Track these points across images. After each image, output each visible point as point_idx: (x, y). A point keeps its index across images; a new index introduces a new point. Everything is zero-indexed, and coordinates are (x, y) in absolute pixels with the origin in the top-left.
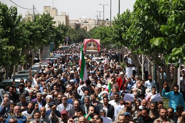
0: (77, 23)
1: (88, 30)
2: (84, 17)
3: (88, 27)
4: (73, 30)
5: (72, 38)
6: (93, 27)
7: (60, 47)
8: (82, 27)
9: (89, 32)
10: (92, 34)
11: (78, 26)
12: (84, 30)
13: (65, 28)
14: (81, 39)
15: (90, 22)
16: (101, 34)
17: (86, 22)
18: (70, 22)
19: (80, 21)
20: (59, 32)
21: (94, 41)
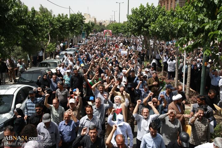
0: (100, 22)
1: (106, 26)
2: (104, 20)
3: (106, 24)
4: (98, 25)
5: (97, 30)
6: (108, 24)
7: (90, 35)
8: (103, 24)
9: (106, 27)
10: (108, 28)
11: (101, 24)
12: (104, 26)
13: (93, 25)
14: (103, 30)
15: (107, 22)
16: (114, 27)
17: (104, 22)
18: (97, 22)
19: (102, 22)
20: (89, 26)
21: (108, 31)
